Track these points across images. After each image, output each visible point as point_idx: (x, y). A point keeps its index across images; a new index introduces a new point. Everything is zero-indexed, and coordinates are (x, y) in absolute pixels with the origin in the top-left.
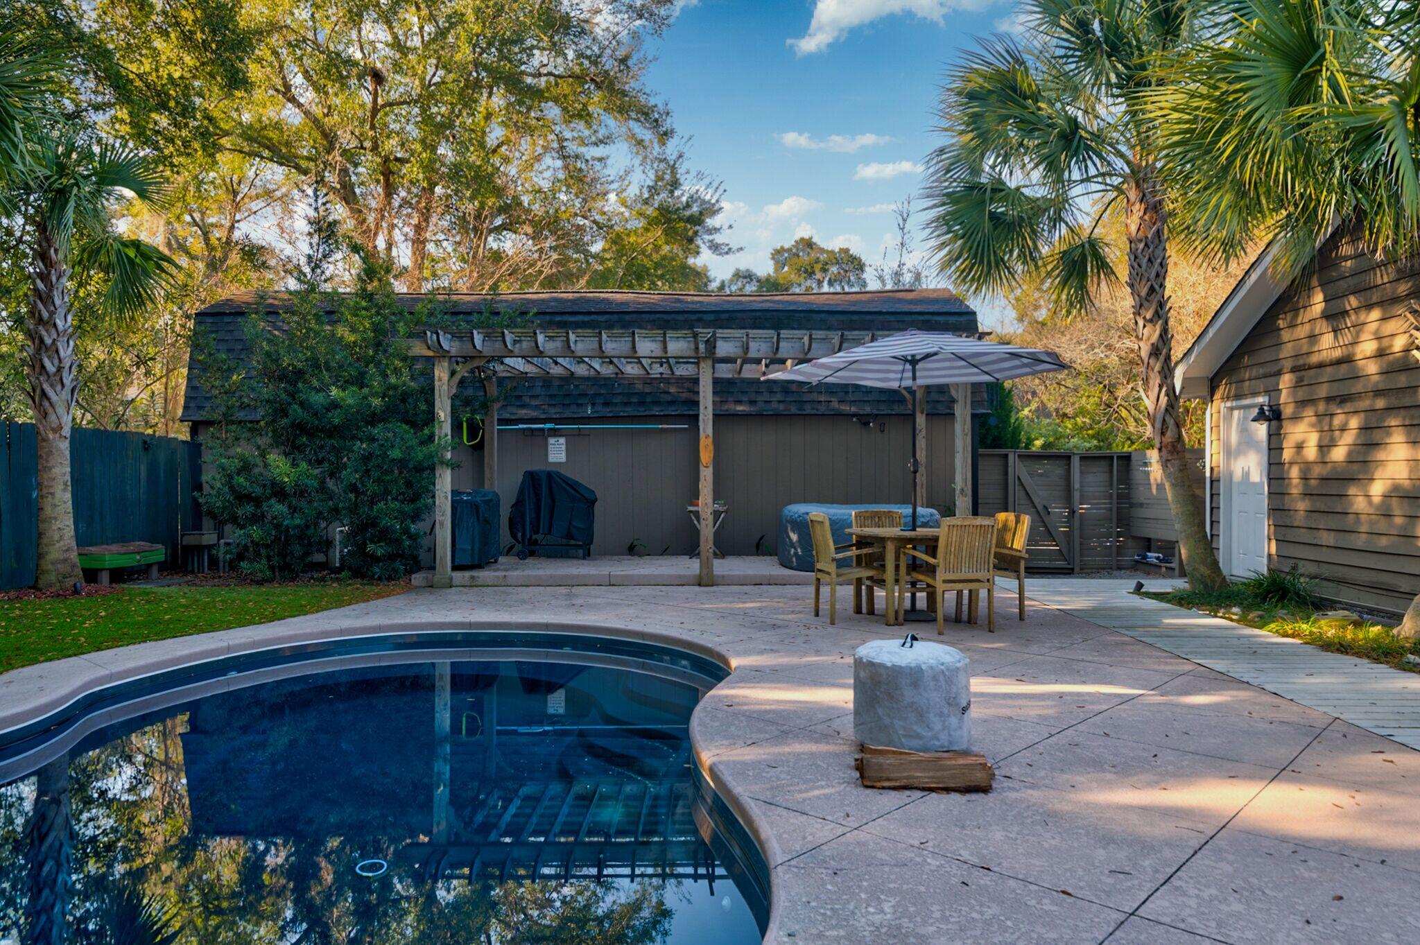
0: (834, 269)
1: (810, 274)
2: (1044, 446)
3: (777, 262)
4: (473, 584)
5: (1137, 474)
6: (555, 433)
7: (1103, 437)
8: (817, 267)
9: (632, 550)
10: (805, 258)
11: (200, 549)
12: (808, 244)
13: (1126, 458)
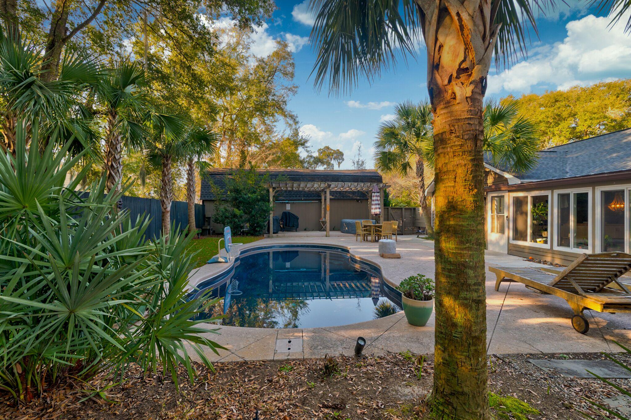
0: (335, 155)
1: (328, 156)
2: (395, 206)
3: (319, 153)
4: (278, 237)
5: (417, 212)
6: (288, 203)
7: (408, 203)
8: (331, 154)
9: (305, 230)
10: (327, 152)
11: (206, 229)
12: (328, 148)
13: (414, 209)
